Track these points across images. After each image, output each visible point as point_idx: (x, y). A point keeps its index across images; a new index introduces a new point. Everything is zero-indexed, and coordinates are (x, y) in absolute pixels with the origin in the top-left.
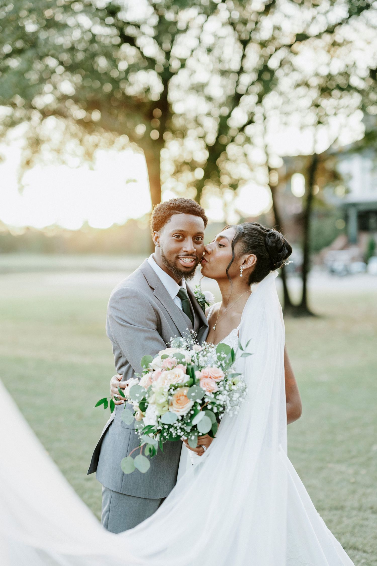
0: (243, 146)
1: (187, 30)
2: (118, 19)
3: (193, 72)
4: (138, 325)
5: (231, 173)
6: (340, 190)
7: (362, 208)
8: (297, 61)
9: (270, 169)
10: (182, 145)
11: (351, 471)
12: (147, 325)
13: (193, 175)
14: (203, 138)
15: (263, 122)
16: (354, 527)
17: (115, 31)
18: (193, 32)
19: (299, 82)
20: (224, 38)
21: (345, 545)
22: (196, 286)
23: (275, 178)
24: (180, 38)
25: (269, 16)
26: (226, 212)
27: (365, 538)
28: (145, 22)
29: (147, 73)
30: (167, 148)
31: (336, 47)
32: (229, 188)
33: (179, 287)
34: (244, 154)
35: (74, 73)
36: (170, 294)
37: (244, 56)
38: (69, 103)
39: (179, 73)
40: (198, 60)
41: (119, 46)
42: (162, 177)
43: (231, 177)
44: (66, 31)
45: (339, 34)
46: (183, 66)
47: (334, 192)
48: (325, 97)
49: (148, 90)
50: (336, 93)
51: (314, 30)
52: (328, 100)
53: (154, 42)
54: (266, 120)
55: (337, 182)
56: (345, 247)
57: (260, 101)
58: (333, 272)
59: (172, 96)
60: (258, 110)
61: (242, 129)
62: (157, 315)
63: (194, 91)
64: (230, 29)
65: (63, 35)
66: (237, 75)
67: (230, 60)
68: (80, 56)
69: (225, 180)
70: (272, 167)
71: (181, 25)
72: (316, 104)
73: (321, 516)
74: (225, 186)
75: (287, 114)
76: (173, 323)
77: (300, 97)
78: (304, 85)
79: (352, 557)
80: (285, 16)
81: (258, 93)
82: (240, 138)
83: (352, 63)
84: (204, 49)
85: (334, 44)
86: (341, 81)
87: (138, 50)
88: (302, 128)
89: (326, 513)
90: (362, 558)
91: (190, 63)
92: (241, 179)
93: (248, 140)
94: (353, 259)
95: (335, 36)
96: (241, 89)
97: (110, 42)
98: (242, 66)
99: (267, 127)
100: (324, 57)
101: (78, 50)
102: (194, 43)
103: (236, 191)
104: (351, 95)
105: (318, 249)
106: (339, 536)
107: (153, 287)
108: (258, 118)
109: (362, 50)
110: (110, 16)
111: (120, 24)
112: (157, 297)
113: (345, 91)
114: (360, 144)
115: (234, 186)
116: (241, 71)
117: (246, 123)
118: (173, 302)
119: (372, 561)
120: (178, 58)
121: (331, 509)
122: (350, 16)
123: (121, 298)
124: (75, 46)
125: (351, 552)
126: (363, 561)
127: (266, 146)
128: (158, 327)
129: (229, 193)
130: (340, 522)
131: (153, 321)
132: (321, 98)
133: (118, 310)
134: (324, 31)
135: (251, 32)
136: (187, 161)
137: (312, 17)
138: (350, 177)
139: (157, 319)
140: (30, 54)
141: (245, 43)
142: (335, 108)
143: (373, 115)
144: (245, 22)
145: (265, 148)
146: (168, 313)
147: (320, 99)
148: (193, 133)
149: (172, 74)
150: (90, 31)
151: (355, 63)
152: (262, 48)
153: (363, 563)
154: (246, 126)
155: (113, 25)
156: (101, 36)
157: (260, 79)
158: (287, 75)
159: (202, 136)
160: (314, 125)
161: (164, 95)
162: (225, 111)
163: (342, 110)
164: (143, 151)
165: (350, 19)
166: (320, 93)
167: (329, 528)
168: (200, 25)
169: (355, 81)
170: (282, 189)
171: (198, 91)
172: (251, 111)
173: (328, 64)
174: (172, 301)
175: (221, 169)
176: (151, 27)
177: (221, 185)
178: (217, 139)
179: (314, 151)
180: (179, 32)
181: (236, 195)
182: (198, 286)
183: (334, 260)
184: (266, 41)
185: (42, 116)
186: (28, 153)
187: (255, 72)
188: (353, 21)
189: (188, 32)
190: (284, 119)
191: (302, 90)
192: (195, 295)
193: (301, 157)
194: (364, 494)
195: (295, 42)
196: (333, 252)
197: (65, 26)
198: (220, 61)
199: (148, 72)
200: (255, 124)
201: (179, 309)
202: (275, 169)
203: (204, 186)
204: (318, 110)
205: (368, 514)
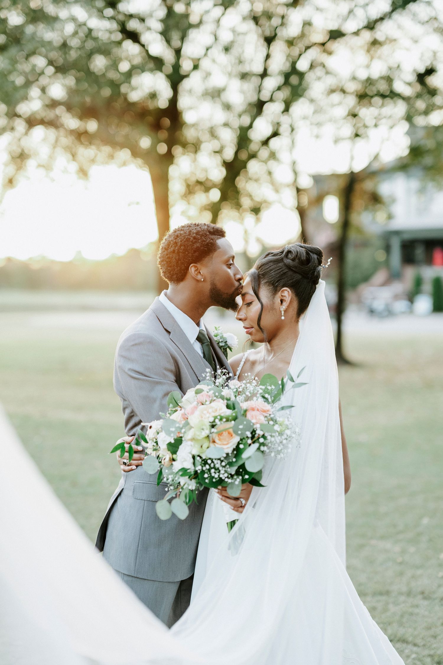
0: (266, 163)
1: (201, 25)
2: (118, 11)
3: (208, 75)
4: (154, 376)
5: (253, 195)
6: (381, 216)
7: (406, 237)
8: (331, 62)
9: (298, 190)
10: (195, 160)
11: (397, 549)
12: (165, 376)
13: (208, 197)
14: (219, 152)
15: (290, 134)
16: (402, 616)
17: (114, 26)
18: (208, 28)
19: (333, 87)
20: (245, 34)
21: (392, 638)
22: (216, 328)
23: (305, 201)
24: (193, 34)
25: (298, 8)
26: (246, 241)
27: (415, 629)
28: (151, 15)
29: (153, 76)
30: (177, 165)
31: (377, 46)
32: (250, 212)
33: (197, 329)
34: (267, 172)
35: (67, 74)
36: (188, 338)
37: (268, 57)
38: (60, 110)
39: (191, 75)
40: (214, 61)
41: (119, 43)
42: (171, 199)
43: (252, 199)
44: (57, 25)
45: (380, 31)
46: (196, 67)
47: (374, 219)
48: (364, 106)
49: (153, 96)
50: (377, 100)
51: (350, 27)
52: (368, 108)
53: (162, 39)
54: (294, 132)
55: (378, 206)
56: (386, 283)
57: (287, 110)
58: (372, 312)
59: (183, 103)
60: (285, 120)
61: (266, 143)
62: (175, 364)
63: (209, 98)
64: (251, 24)
65: (53, 30)
66: (260, 79)
67: (252, 60)
68: (73, 55)
69: (246, 202)
70: (300, 187)
71: (194, 19)
72: (353, 113)
73: (364, 602)
74: (245, 210)
75: (319, 124)
76: (194, 373)
77: (333, 106)
78: (339, 91)
79: (401, 652)
80: (317, 9)
81: (284, 100)
82: (264, 153)
83: (396, 66)
84: (221, 48)
85: (375, 43)
86: (383, 87)
87: (142, 48)
88: (337, 141)
89: (369, 599)
90: (412, 652)
91: (205, 64)
92: (265, 202)
93: (273, 156)
94: (396, 297)
95: (375, 32)
96: (265, 96)
97: (109, 38)
98: (266, 68)
99: (295, 141)
100: (362, 58)
101: (71, 48)
102: (208, 40)
103: (258, 216)
104: (395, 103)
105: (355, 285)
106: (384, 626)
107: (169, 330)
108: (284, 129)
109: (408, 49)
110: (109, 7)
111: (121, 17)
112: (175, 342)
113: (388, 98)
114: (405, 161)
115: (256, 210)
116: (264, 74)
117: (271, 135)
118: (193, 346)
119: (424, 656)
120: (189, 58)
121: (374, 594)
122: (393, 11)
123: (133, 345)
124: (68, 42)
125: (399, 645)
126: (414, 656)
127: (294, 163)
128: (176, 378)
129: (250, 218)
130: (385, 610)
131: (171, 371)
132: (360, 106)
133: (129, 359)
134: (363, 27)
135: (277, 27)
136: (200, 180)
137: (348, 11)
138: (393, 200)
139: (176, 369)
140: (13, 51)
141: (269, 40)
142: (375, 118)
143: (421, 126)
144: (269, 16)
145: (292, 165)
146: (188, 361)
147: (358, 108)
148: (208, 147)
149: (183, 77)
150: (85, 24)
151: (399, 66)
152: (289, 47)
153: (414, 659)
154: (270, 139)
155: (113, 18)
156: (99, 30)
157: (287, 82)
158: (319, 79)
159: (217, 150)
160: (350, 138)
161: (174, 101)
162: (246, 120)
163: (384, 121)
164: (148, 168)
165: (394, 13)
166: (358, 100)
167: (373, 617)
168: (217, 19)
169: (399, 87)
170: (312, 214)
171: (213, 97)
172: (276, 121)
173: (368, 66)
174: (191, 346)
175: (241, 190)
176: (157, 20)
177: (241, 209)
178: (236, 153)
179: (350, 169)
180: (191, 26)
181: (258, 220)
182: (217, 327)
183: (374, 298)
184: (294, 38)
185: (27, 126)
186: (11, 170)
187: (281, 74)
188: (396, 16)
189: (202, 27)
190: (315, 130)
191: (336, 97)
192: (215, 339)
193: (335, 176)
194: (413, 577)
195: (329, 40)
196: (372, 289)
197: (56, 19)
198: (240, 62)
199: (154, 74)
200: (280, 136)
201: (199, 355)
202: (304, 190)
203: (220, 210)
204: (355, 120)
205: (419, 600)
